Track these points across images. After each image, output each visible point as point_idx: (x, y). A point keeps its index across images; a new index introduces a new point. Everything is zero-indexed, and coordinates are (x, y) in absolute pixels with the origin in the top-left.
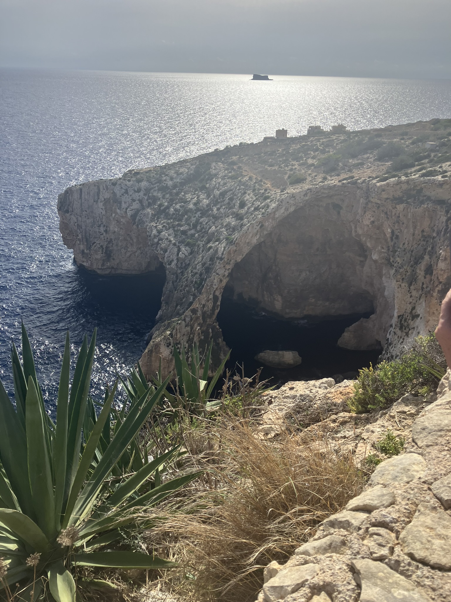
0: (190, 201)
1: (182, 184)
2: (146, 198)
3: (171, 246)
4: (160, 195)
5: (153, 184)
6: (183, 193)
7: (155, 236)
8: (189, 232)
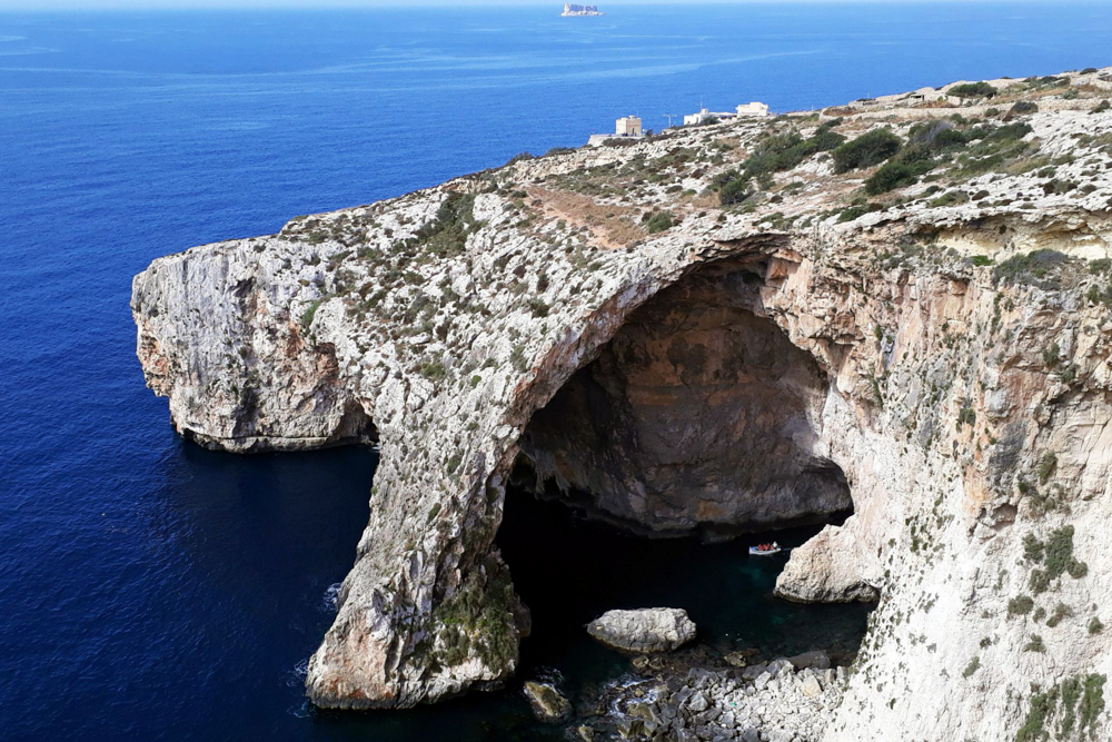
1: (413, 243)
2: (331, 276)
3: (390, 380)
4: (362, 269)
8: (430, 348)
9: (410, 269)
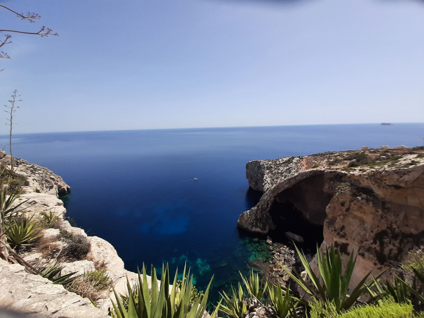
0: (280, 170)
1: (282, 164)
2: (269, 167)
3: (267, 183)
4: (273, 167)
5: (273, 163)
6: (280, 167)
7: (264, 180)
8: (275, 180)
9: (279, 168)
